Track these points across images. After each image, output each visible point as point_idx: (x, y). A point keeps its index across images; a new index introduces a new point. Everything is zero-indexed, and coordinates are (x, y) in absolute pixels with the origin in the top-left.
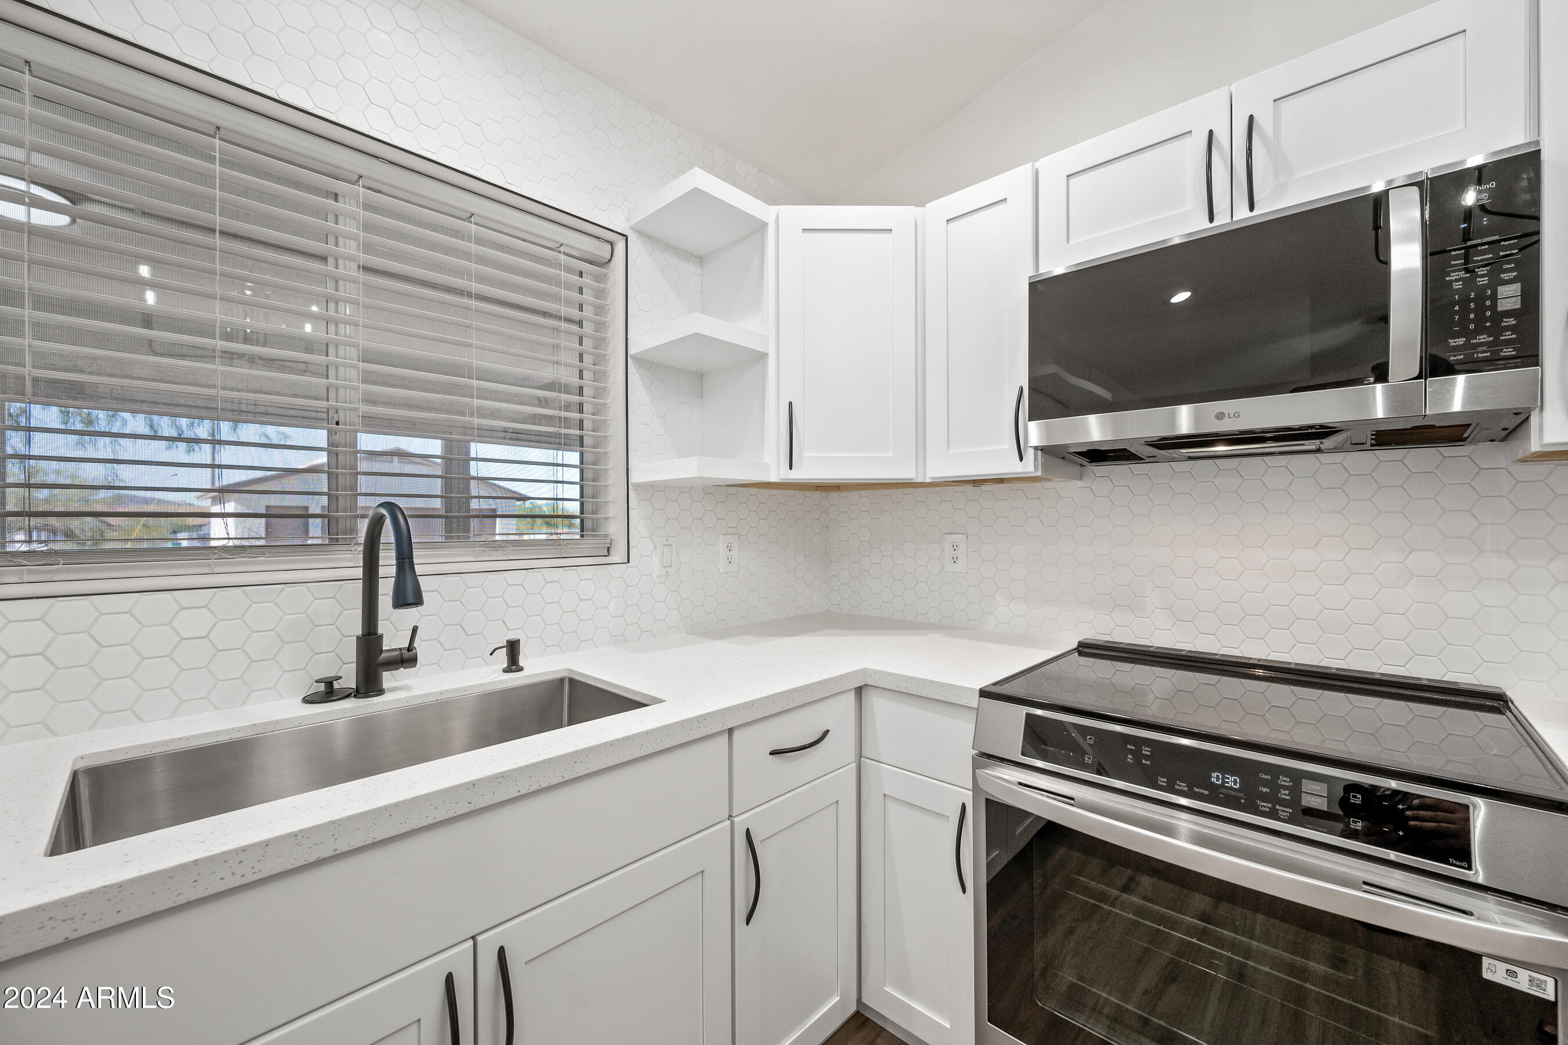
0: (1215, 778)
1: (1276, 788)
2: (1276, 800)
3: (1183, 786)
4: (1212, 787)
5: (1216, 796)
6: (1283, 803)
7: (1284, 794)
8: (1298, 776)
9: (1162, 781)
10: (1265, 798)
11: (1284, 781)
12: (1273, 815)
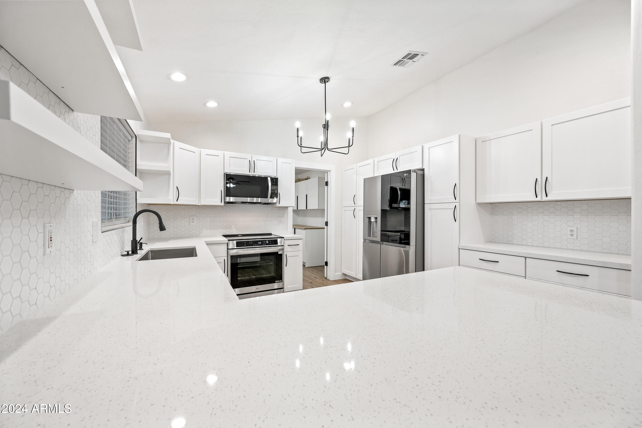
0: (259, 243)
1: (264, 242)
2: (264, 243)
3: (256, 245)
4: (259, 244)
5: (259, 245)
6: (265, 244)
7: (265, 243)
8: (266, 241)
9: (254, 245)
10: (263, 244)
11: (265, 241)
12: (264, 245)
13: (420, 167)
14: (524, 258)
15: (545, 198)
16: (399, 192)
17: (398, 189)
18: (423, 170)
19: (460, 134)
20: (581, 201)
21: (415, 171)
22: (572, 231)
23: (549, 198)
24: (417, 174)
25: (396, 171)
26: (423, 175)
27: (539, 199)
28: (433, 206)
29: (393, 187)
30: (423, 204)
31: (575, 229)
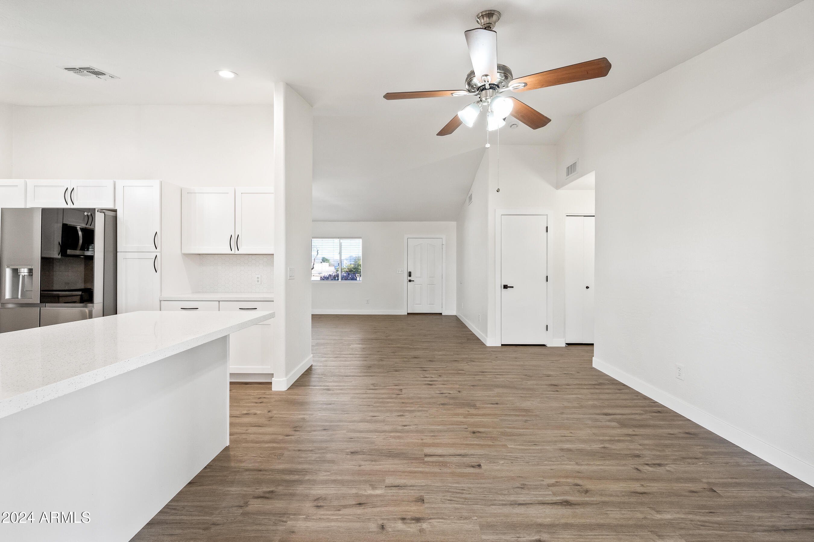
13: (111, 206)
14: (218, 302)
15: (237, 252)
16: (80, 233)
17: (78, 228)
18: (115, 211)
19: (161, 180)
20: (264, 255)
21: (102, 211)
22: (258, 278)
23: (240, 252)
24: (105, 214)
25: (70, 206)
26: (115, 218)
27: (233, 252)
28: (129, 255)
29: (68, 225)
30: (115, 252)
31: (259, 276)
